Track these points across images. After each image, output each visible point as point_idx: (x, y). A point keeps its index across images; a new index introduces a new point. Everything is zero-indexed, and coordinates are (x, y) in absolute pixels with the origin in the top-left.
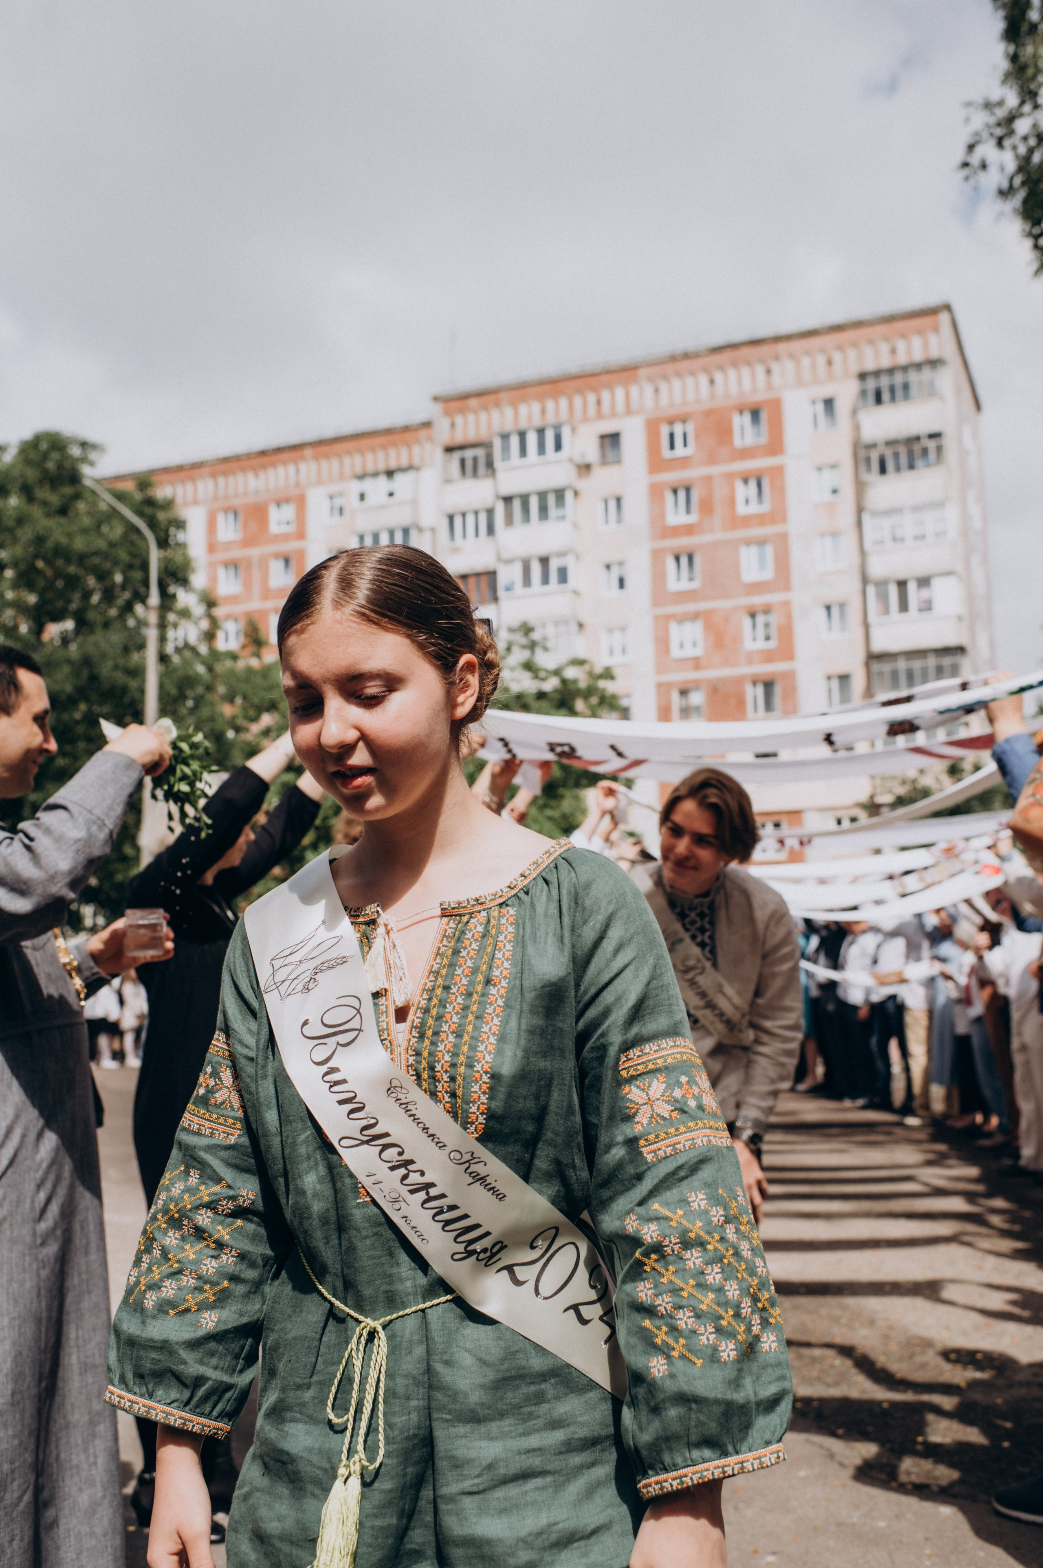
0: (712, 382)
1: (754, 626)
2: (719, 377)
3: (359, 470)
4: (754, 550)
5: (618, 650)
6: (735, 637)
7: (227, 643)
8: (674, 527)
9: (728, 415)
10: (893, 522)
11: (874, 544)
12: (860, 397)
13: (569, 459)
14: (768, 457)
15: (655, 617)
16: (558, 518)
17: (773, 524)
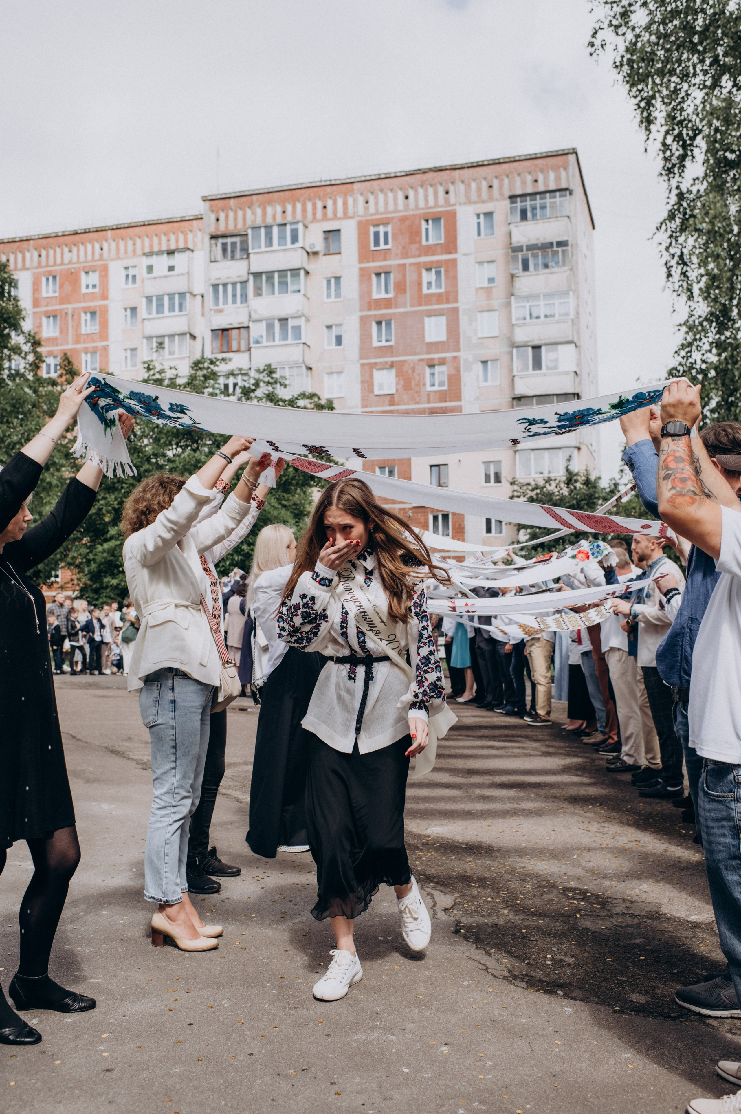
0: (407, 198)
1: (433, 374)
2: (411, 194)
3: (147, 250)
4: (434, 320)
5: (336, 388)
6: (419, 381)
7: (48, 372)
8: (377, 301)
9: (417, 221)
10: (531, 303)
11: (518, 319)
12: (511, 213)
13: (302, 248)
14: (446, 253)
15: (362, 365)
16: (294, 292)
17: (448, 302)
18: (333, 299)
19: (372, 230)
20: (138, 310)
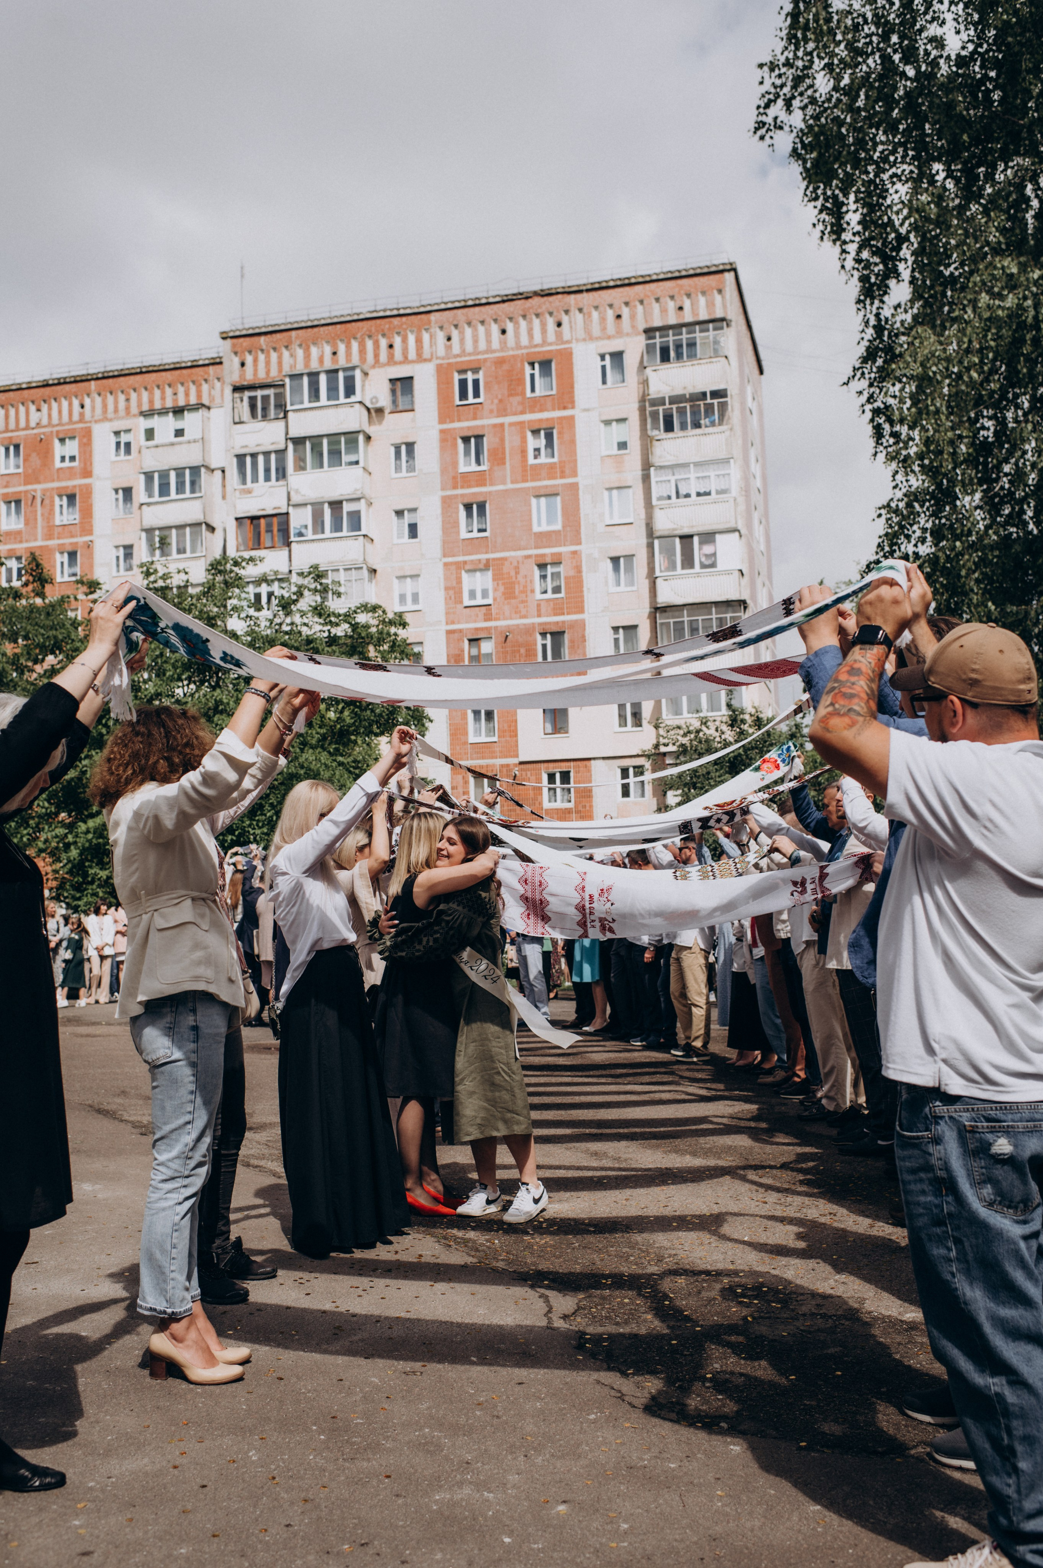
0: (504, 332)
1: (544, 577)
2: (510, 327)
3: (145, 407)
4: (543, 500)
5: (409, 599)
6: (525, 586)
7: (9, 580)
8: (465, 475)
9: (519, 365)
10: (677, 477)
11: (660, 498)
12: (648, 352)
13: (360, 402)
14: (559, 409)
15: (446, 564)
16: (351, 463)
17: (563, 477)
18: (404, 473)
19: (457, 377)
20: (134, 491)
